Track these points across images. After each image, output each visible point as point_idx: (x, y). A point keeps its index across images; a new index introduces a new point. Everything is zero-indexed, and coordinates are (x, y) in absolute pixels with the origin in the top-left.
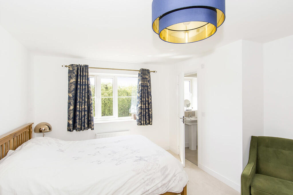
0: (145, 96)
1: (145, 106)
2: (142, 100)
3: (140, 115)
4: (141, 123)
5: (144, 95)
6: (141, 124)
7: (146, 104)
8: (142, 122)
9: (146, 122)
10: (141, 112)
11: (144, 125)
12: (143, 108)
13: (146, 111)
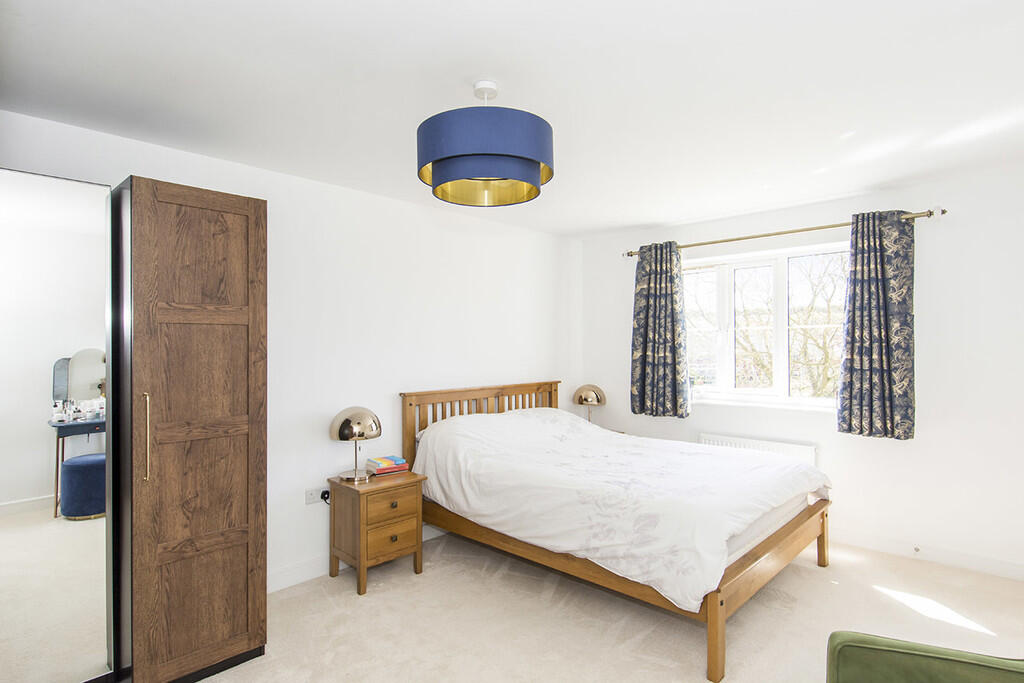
0: (870, 320)
1: (871, 361)
2: (853, 337)
3: (847, 395)
4: (850, 425)
5: (862, 316)
6: (850, 430)
7: (874, 350)
8: (855, 422)
9: (871, 424)
10: (851, 383)
11: (861, 432)
12: (857, 365)
13: (871, 379)
